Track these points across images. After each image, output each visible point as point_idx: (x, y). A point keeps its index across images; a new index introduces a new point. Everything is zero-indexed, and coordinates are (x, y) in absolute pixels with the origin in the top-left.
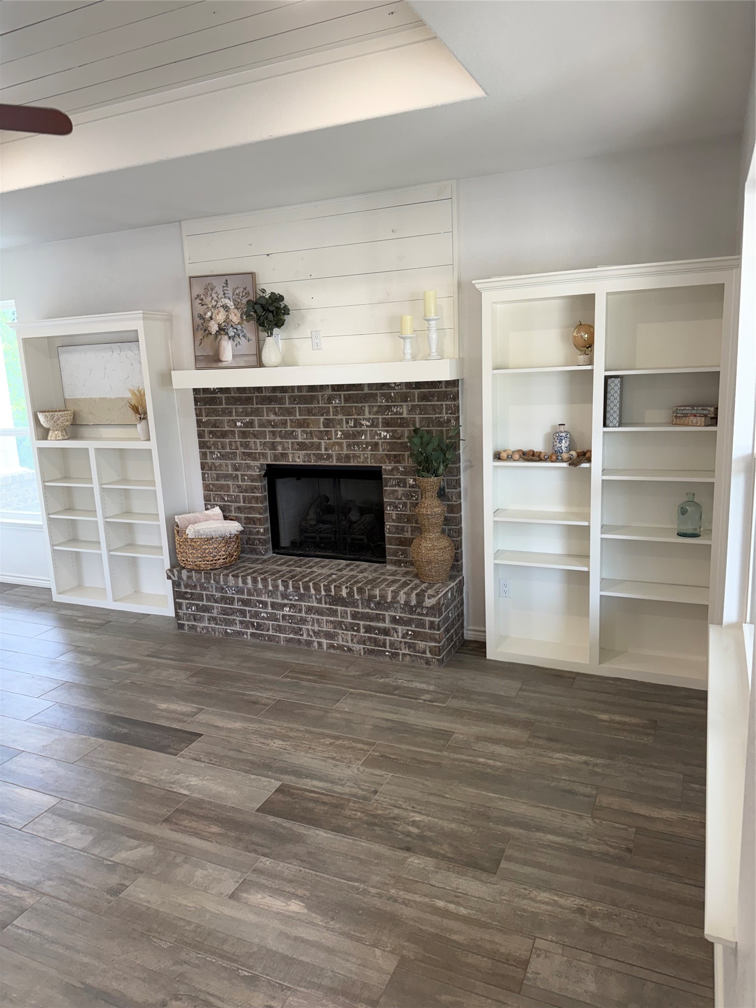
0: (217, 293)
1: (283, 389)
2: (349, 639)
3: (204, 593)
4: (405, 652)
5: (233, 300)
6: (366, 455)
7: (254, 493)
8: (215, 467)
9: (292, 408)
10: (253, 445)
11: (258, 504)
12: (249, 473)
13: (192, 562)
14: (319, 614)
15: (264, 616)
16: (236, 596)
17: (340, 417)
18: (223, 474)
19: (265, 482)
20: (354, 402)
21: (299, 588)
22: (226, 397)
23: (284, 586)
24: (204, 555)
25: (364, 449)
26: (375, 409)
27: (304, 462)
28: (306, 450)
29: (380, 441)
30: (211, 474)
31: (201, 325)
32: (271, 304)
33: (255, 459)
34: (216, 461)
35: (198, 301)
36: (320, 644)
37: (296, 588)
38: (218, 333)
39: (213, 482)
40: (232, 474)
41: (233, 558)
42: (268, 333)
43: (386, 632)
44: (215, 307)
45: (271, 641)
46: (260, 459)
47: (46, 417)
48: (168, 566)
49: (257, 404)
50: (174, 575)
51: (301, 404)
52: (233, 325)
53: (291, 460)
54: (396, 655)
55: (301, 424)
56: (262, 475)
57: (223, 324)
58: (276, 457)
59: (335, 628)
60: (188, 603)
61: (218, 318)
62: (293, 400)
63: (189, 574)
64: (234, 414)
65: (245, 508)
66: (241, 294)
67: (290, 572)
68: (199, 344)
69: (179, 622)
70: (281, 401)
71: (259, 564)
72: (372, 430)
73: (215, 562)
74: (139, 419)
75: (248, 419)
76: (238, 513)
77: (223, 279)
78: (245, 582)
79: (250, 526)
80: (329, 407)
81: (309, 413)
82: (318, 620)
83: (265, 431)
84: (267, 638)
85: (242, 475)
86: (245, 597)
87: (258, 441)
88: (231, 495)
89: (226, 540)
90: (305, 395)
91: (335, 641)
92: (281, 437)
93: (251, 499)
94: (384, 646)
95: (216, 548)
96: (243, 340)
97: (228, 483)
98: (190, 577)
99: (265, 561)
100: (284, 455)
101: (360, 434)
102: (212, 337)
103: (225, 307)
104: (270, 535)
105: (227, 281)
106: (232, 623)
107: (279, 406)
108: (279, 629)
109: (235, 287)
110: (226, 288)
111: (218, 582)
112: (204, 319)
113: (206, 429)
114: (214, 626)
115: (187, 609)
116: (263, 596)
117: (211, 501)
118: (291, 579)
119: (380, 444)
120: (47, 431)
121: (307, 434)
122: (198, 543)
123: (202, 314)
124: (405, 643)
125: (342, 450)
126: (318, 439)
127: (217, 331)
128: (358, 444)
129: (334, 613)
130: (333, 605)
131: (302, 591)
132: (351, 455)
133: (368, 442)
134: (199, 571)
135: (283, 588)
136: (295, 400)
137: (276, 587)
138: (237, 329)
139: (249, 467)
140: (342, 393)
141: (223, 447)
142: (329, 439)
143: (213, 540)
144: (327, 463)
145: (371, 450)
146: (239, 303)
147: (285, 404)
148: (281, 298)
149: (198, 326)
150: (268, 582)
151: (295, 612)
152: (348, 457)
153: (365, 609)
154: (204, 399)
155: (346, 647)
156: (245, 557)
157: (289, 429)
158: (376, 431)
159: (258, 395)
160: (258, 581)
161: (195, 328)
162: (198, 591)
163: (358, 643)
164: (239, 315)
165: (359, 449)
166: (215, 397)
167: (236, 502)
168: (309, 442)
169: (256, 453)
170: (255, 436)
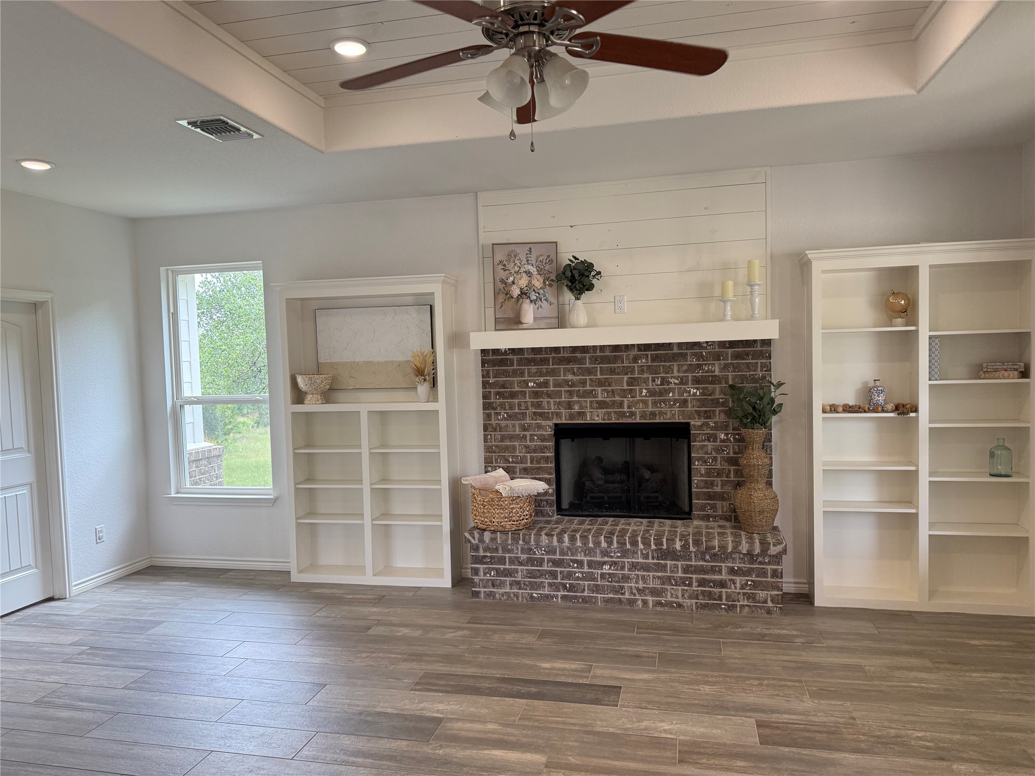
0: (520, 260)
1: (584, 349)
2: (680, 595)
3: (507, 555)
4: (744, 604)
5: (536, 267)
6: (673, 412)
7: (544, 453)
8: (500, 428)
9: (593, 368)
10: (546, 405)
12: (540, 433)
13: (498, 522)
14: (644, 570)
15: (579, 577)
16: (546, 557)
17: (645, 376)
18: (509, 434)
19: (553, 442)
20: (661, 361)
21: (625, 544)
22: (518, 358)
23: (607, 542)
25: (671, 406)
26: (685, 368)
27: (604, 420)
28: (606, 408)
29: (689, 398)
30: (495, 435)
31: (502, 289)
33: (548, 419)
34: (502, 422)
35: (501, 267)
36: (645, 602)
37: (621, 543)
38: (519, 297)
39: (497, 443)
40: (519, 435)
42: (576, 297)
43: (722, 584)
44: (517, 272)
45: (586, 603)
46: (553, 418)
47: (306, 379)
49: (553, 365)
50: (474, 538)
51: (603, 364)
52: (536, 290)
53: (588, 419)
54: (733, 607)
55: (601, 383)
56: (551, 435)
57: (526, 289)
59: (663, 584)
60: (487, 568)
61: (520, 283)
62: (594, 360)
63: (493, 536)
64: (526, 375)
65: (532, 469)
66: (544, 261)
68: (500, 306)
70: (581, 361)
72: (681, 388)
75: (541, 379)
76: (523, 474)
77: (527, 247)
80: (634, 367)
81: (611, 372)
82: (643, 577)
83: (561, 390)
84: (580, 600)
85: (531, 435)
86: (558, 557)
87: (552, 400)
88: (517, 456)
90: (609, 355)
91: (663, 597)
92: (579, 397)
93: (540, 459)
94: (720, 598)
96: (545, 304)
97: (514, 443)
98: (493, 540)
100: (581, 414)
101: (667, 391)
102: (513, 300)
103: (528, 273)
104: (555, 496)
105: (530, 249)
106: (540, 586)
107: (579, 366)
108: (597, 589)
109: (538, 254)
110: (530, 256)
111: (526, 543)
112: (505, 283)
113: (492, 390)
114: (516, 591)
116: (579, 555)
117: (492, 463)
118: (613, 535)
119: (689, 400)
120: (304, 395)
121: (608, 392)
123: (504, 279)
124: (744, 594)
125: (647, 407)
126: (621, 397)
127: (519, 295)
128: (664, 401)
129: (663, 568)
130: (662, 560)
131: (628, 546)
132: (657, 412)
133: (676, 399)
135: (606, 544)
136: (596, 360)
138: (539, 294)
140: (649, 353)
141: (511, 408)
142: (632, 397)
144: (630, 421)
145: (679, 407)
146: (542, 269)
147: (586, 364)
148: (591, 265)
149: (500, 290)
151: (617, 570)
152: (653, 414)
153: (699, 562)
154: (492, 360)
155: (675, 603)
157: (588, 388)
158: (685, 388)
159: (555, 355)
160: (577, 539)
161: (496, 291)
163: (690, 598)
164: (542, 281)
165: (666, 406)
166: (507, 359)
167: (521, 463)
168: (611, 401)
169: (549, 412)
170: (549, 396)
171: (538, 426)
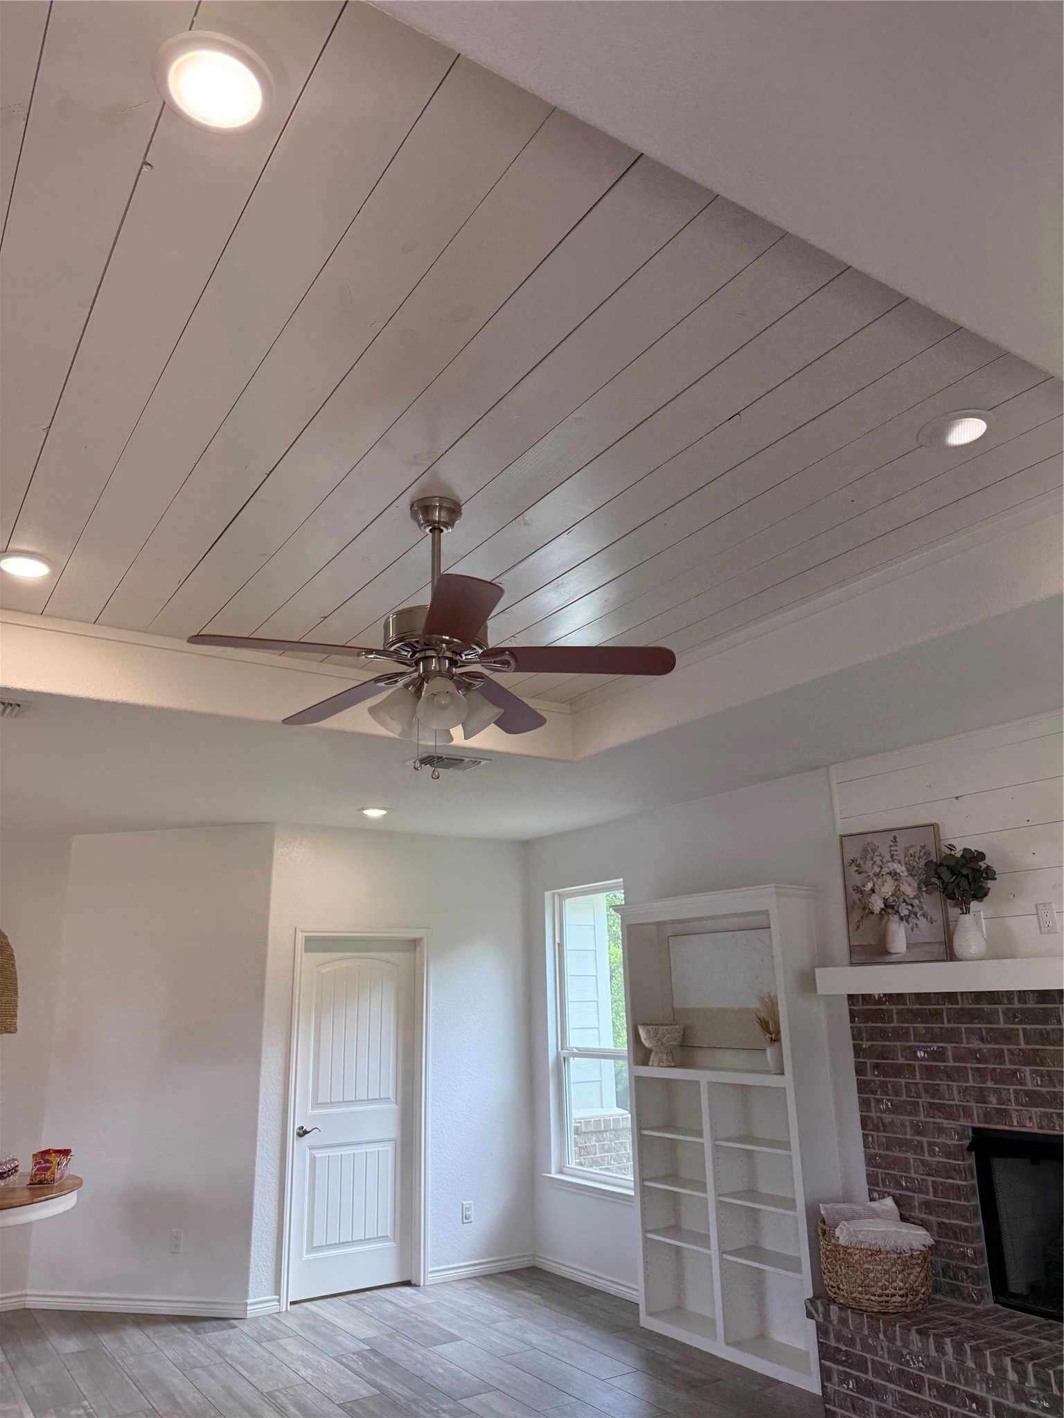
0: (880, 855)
1: (993, 997)
3: (869, 1357)
5: (906, 864)
7: (952, 1178)
8: (884, 1125)
9: (1012, 1030)
10: (946, 1091)
11: (959, 1199)
12: (941, 1140)
13: (847, 1291)
16: (927, 1376)
18: (897, 1138)
19: (971, 1161)
22: (898, 1009)
23: (1017, 1373)
24: (867, 1282)
27: (1042, 1128)
28: (1042, 1106)
30: (878, 1136)
31: (858, 901)
32: (964, 865)
33: (950, 1116)
34: (884, 1115)
35: (854, 868)
37: (1042, 1381)
38: (883, 912)
39: (882, 1152)
40: (912, 1141)
41: (917, 1299)
42: (962, 909)
44: (877, 875)
46: (960, 1116)
47: (648, 1032)
48: (809, 1293)
50: (817, 1311)
51: (1027, 1023)
52: (907, 899)
53: (1015, 1124)
55: (1029, 1058)
56: (965, 1147)
57: (892, 899)
58: (987, 1116)
60: (842, 1371)
61: (883, 890)
62: (1012, 1016)
63: (843, 1315)
64: (912, 1037)
65: (937, 1205)
66: (917, 855)
67: (1028, 1345)
68: (856, 927)
69: (827, 1406)
70: (989, 1017)
71: (968, 1318)
73: (886, 1298)
74: (769, 1040)
75: (935, 1047)
76: (925, 1213)
77: (890, 836)
78: (940, 1348)
79: (948, 1241)
81: (1042, 1039)
83: (966, 1068)
85: (931, 1144)
86: (943, 1380)
87: (955, 1084)
88: (913, 1179)
89: (904, 1260)
90: (1034, 1009)
92: (996, 1081)
93: (947, 1189)
95: (886, 1272)
96: (922, 922)
97: (906, 1155)
98: (843, 1321)
99: (978, 1315)
100: (1003, 1114)
102: (874, 917)
103: (894, 874)
104: (987, 1264)
105: (895, 838)
107: (989, 1026)
109: (908, 845)
110: (895, 848)
111: (892, 1339)
112: (862, 892)
113: (869, 1061)
115: (841, 1382)
116: (978, 1385)
117: (878, 1186)
118: (1032, 1359)
120: (648, 1052)
121: (1042, 1076)
122: (856, 1257)
123: (860, 885)
127: (882, 909)
134: (860, 1312)
135: (1016, 1376)
136: (1015, 1017)
137: (1001, 1370)
138: (912, 905)
139: (940, 1130)
141: (896, 1093)
143: (882, 1256)
146: (914, 867)
147: (999, 1023)
148: (981, 856)
149: (855, 902)
150: (984, 1356)
154: (864, 1011)
156: (941, 1301)
157: (1008, 1066)
159: (950, 1006)
160: (966, 1351)
161: (849, 905)
162: (858, 1351)
164: (916, 885)
166: (882, 1009)
167: (921, 1192)
168: (1048, 1092)
169: (952, 1105)
170: (950, 1077)
171: (939, 1128)
